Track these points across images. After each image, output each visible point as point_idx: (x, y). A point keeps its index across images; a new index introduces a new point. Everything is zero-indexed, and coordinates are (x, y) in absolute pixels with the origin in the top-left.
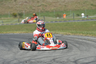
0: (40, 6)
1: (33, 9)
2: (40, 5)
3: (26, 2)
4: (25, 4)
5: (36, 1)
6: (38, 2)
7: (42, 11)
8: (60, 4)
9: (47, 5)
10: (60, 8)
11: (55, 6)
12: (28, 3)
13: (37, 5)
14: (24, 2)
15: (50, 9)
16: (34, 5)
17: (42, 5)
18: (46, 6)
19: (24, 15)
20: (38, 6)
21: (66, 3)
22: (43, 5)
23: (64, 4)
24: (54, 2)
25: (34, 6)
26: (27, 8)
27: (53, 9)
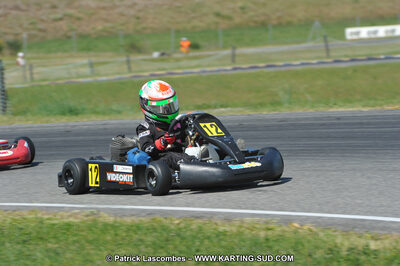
0: (61, 19)
1: (40, 30)
2: (59, 16)
3: (17, 8)
4: (14, 12)
5: (48, 5)
6: (54, 7)
7: (69, 34)
8: (122, 14)
9: (80, 15)
10: (123, 25)
11: (106, 21)
12: (23, 10)
13: (53, 16)
14: (11, 9)
15: (93, 28)
16: (44, 18)
17: (65, 15)
18: (79, 19)
19: (25, 45)
20: (55, 20)
21: (140, 11)
22: (70, 16)
23: (132, 12)
24: (104, 8)
25: (42, 21)
26: (21, 26)
27: (100, 27)
